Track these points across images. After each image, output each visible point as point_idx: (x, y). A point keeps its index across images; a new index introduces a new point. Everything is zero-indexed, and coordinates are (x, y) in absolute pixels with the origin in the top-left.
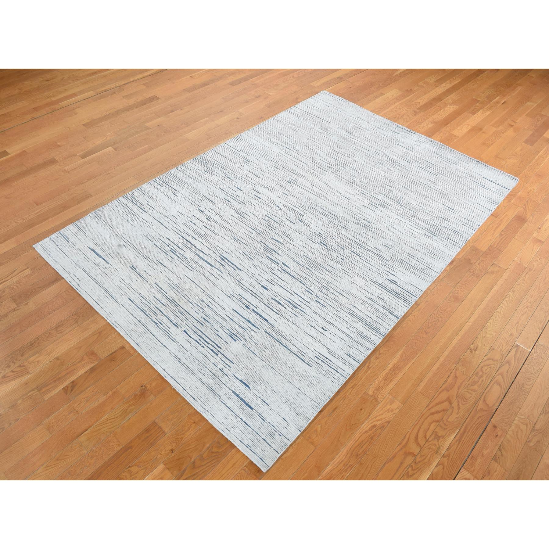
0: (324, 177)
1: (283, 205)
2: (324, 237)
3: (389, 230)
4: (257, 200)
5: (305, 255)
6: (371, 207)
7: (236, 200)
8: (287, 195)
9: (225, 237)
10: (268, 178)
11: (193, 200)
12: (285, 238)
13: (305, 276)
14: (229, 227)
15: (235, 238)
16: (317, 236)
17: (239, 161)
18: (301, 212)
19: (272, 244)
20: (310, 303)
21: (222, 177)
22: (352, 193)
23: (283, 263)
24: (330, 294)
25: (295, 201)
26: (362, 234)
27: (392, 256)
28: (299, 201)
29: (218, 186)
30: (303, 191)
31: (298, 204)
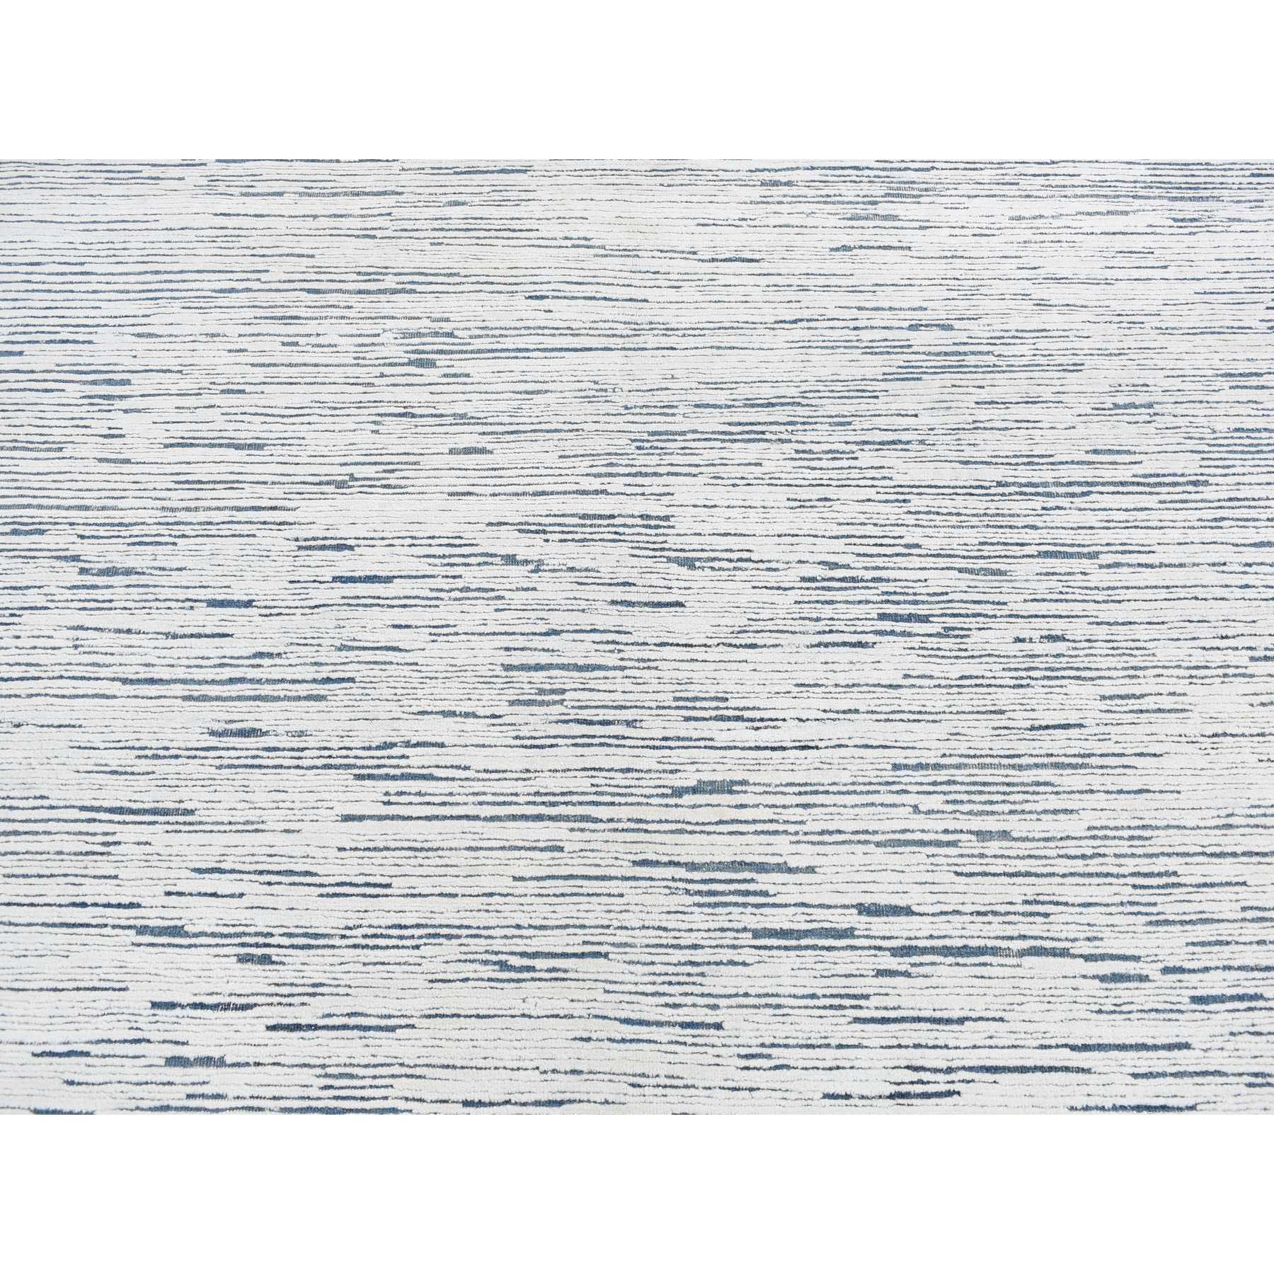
0: (536, 209)
1: (523, 529)
2: (869, 575)
3: (1042, 304)
4: (376, 602)
5: (899, 756)
6: (868, 234)
7: (279, 690)
8: (483, 451)
9: (449, 998)
10: (299, 412)
11: (53, 890)
12: (721, 733)
13: (1018, 891)
14: (414, 911)
15: (504, 966)
16: (839, 596)
17: (67, 412)
18: (640, 506)
19: (701, 828)
20: (1187, 1046)
21: (68, 595)
22: (734, 213)
23: (863, 909)
24: (1207, 902)
25: (552, 459)
26: (983, 414)
27: (1191, 445)
28: (572, 445)
29: (104, 672)
30: (536, 367)
31: (583, 465)
